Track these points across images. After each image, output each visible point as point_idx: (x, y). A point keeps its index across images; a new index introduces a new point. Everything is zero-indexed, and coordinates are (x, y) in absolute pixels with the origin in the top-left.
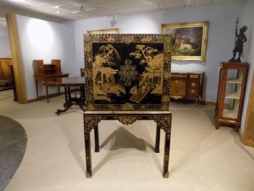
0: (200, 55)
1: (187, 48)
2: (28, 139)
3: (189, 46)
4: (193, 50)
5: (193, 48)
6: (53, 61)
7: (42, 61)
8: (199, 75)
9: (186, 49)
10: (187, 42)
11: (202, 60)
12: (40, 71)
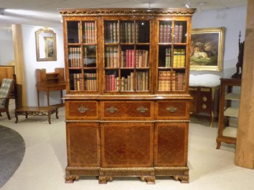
0: (216, 65)
1: (202, 57)
2: (26, 148)
3: (203, 54)
4: (208, 59)
5: (209, 56)
6: (56, 69)
7: (45, 70)
8: (211, 88)
9: (200, 57)
10: (202, 49)
11: (218, 71)
12: (42, 81)
